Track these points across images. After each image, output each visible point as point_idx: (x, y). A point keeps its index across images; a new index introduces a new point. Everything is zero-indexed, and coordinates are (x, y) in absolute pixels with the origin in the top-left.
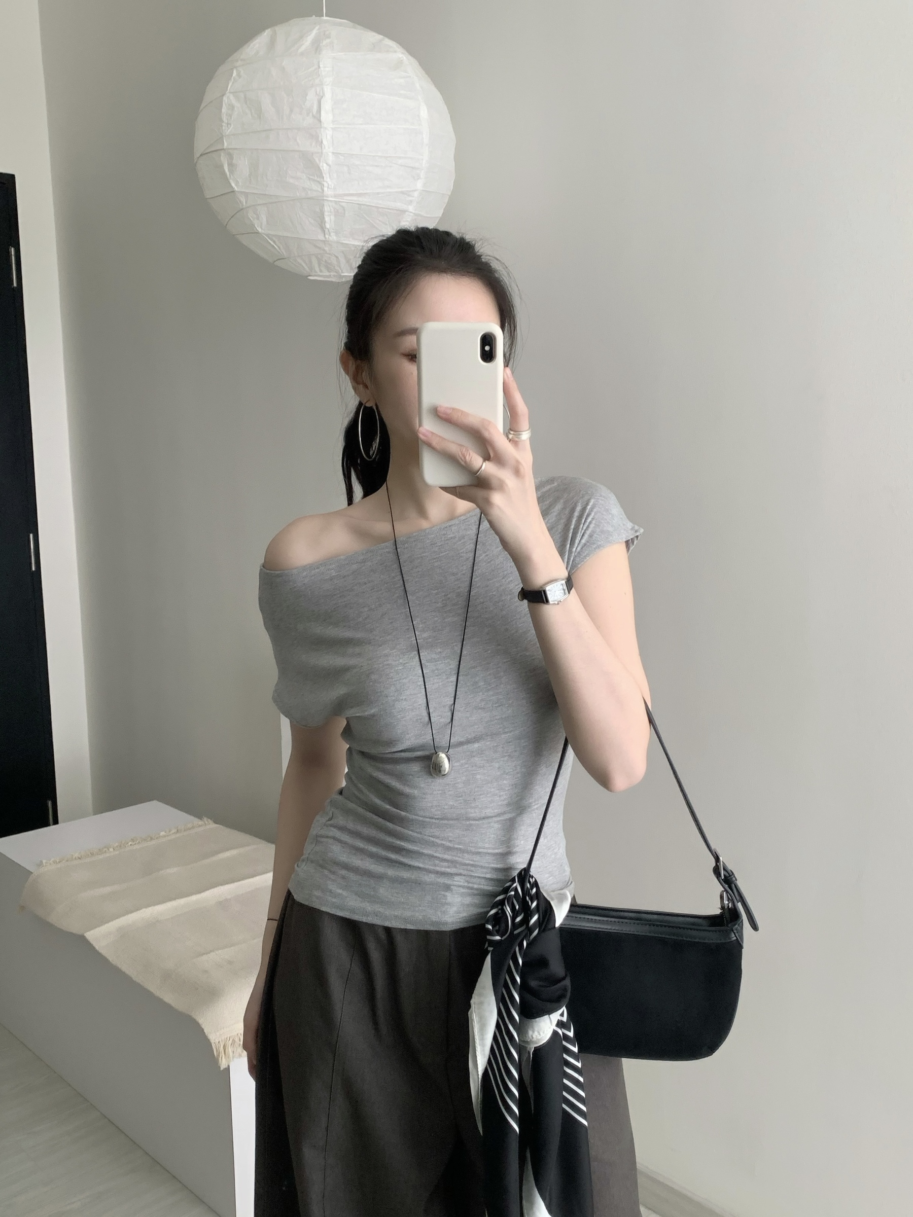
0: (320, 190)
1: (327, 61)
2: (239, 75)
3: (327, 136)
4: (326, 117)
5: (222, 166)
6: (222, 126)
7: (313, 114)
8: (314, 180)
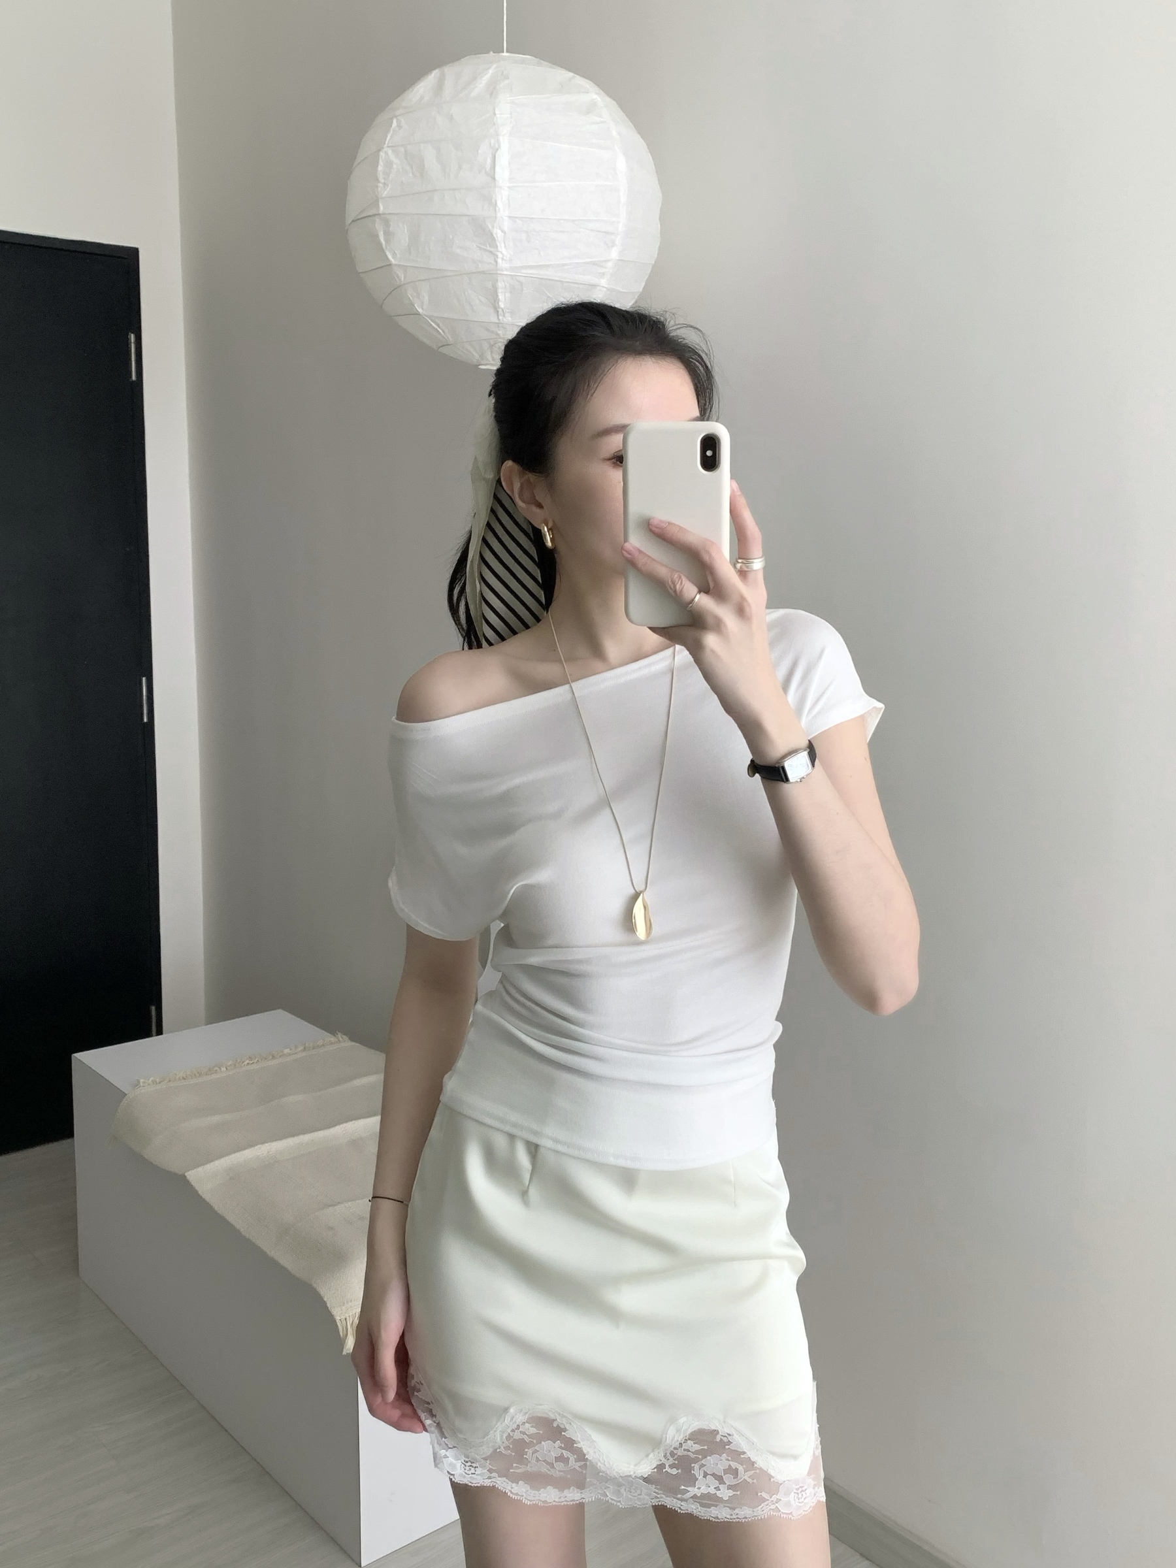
0: (494, 263)
1: (504, 107)
2: (399, 126)
3: (502, 197)
4: (502, 174)
5: (377, 236)
6: (377, 187)
7: (486, 172)
8: (486, 250)
